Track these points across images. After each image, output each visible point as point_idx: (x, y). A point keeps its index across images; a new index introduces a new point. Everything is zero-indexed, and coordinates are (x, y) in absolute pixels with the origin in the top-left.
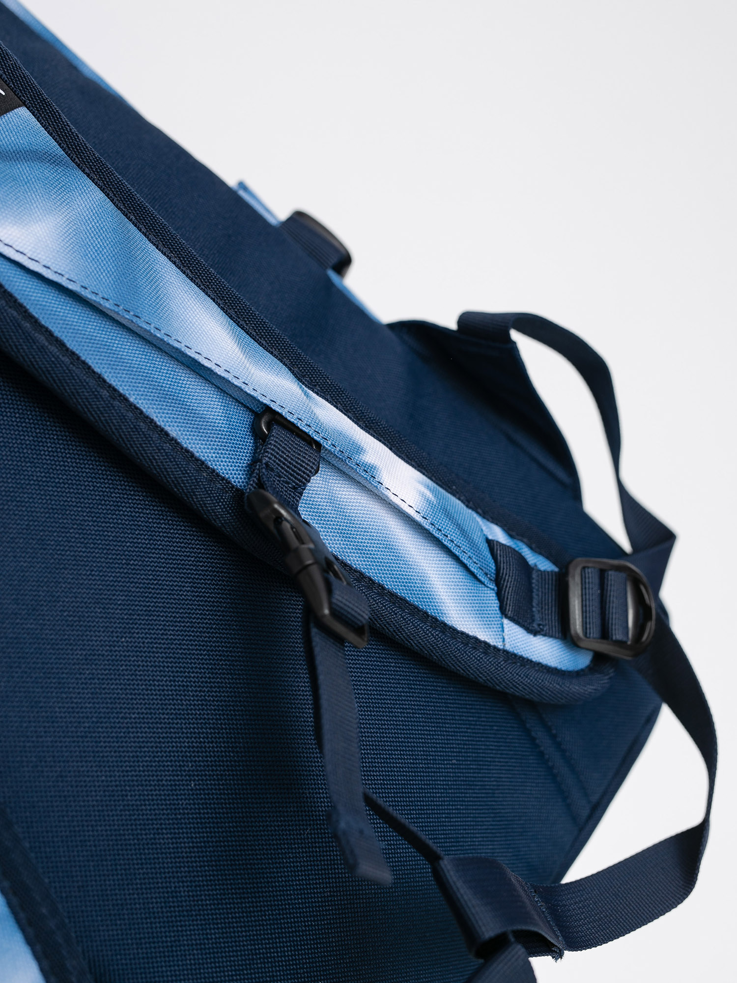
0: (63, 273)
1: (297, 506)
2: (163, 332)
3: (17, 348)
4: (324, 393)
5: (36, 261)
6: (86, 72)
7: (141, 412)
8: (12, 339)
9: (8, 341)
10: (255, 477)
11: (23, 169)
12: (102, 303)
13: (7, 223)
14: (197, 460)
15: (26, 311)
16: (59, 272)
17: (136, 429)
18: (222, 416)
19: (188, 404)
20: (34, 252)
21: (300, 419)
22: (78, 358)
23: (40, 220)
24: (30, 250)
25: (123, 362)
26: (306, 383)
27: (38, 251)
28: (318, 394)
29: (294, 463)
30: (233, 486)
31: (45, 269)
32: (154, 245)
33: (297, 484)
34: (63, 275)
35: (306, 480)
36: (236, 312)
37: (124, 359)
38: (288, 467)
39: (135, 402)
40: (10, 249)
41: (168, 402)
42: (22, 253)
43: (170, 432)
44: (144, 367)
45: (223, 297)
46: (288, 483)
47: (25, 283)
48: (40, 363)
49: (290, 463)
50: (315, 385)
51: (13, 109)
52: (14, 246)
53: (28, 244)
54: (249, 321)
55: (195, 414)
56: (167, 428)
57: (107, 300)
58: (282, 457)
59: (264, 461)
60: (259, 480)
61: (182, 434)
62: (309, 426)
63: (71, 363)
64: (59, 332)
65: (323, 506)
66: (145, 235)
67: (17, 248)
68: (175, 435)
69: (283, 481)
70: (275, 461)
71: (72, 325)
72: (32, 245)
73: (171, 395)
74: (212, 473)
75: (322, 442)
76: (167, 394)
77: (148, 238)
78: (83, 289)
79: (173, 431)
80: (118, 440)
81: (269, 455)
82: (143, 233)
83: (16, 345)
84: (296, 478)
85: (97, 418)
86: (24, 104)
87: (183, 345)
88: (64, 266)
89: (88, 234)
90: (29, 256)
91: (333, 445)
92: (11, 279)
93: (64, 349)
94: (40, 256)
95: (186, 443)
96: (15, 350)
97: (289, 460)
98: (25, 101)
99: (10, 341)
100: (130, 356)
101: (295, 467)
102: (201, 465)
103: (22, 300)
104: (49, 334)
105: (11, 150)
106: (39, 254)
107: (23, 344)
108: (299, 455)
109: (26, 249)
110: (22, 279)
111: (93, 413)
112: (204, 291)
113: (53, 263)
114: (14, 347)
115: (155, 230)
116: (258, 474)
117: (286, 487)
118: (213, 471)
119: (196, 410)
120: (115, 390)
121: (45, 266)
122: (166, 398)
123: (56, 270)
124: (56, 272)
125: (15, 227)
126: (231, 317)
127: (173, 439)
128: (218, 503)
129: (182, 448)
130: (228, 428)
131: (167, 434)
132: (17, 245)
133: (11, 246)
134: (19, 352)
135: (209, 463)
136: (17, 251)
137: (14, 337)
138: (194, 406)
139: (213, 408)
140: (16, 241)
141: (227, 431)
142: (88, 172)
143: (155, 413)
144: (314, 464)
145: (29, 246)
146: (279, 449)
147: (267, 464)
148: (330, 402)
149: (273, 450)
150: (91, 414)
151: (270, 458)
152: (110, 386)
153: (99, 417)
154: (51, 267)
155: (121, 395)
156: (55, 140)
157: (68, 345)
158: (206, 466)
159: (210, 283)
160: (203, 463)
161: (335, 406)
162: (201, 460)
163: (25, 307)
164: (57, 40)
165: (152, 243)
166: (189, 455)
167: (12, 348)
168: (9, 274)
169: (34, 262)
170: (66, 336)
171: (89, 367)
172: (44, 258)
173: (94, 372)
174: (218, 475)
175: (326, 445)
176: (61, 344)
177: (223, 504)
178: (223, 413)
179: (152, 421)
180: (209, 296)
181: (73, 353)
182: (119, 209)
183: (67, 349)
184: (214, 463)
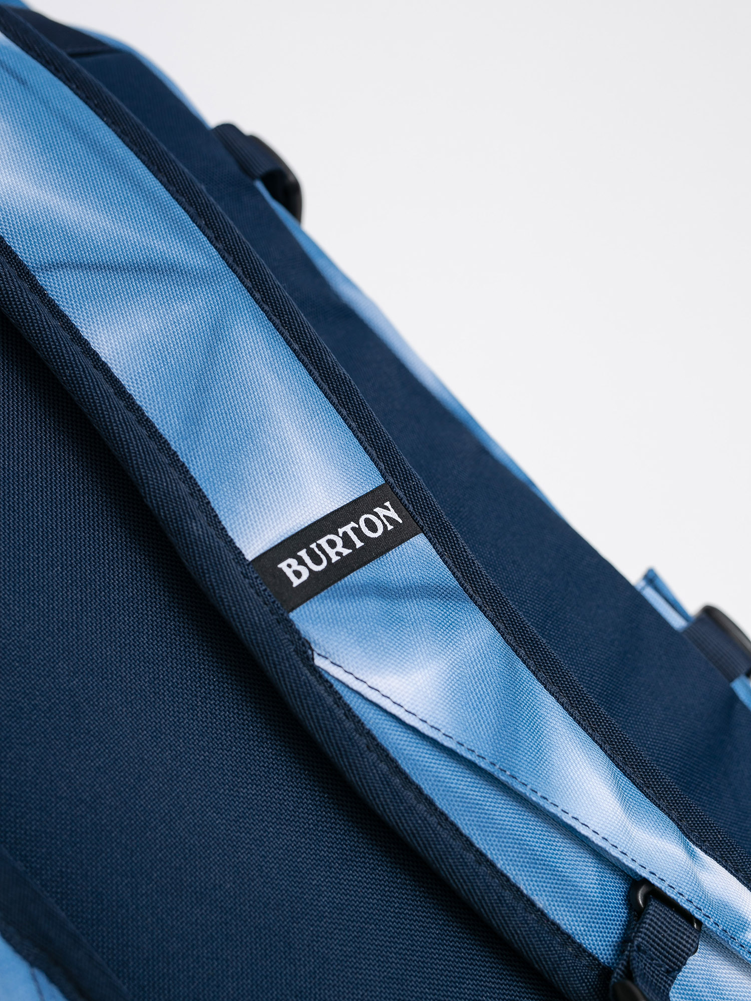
0: (439, 727)
1: (668, 991)
2: (539, 794)
3: (383, 807)
4: (713, 850)
5: (414, 714)
6: (497, 453)
7: (508, 879)
8: (379, 797)
9: (375, 800)
10: (625, 960)
11: (412, 609)
12: (477, 762)
13: (387, 672)
14: (563, 933)
15: (397, 767)
16: (436, 726)
17: (500, 900)
18: (595, 884)
19: (559, 869)
20: (412, 704)
21: (681, 894)
22: (447, 819)
23: (422, 666)
24: (408, 702)
25: (495, 823)
26: (694, 839)
27: (417, 703)
28: (706, 853)
29: (670, 944)
30: (600, 964)
31: (421, 722)
32: (543, 684)
33: (671, 967)
34: (439, 730)
35: (681, 963)
36: (624, 758)
37: (497, 820)
38: (663, 948)
39: (503, 868)
40: (388, 700)
41: (538, 868)
42: (399, 705)
43: (538, 903)
44: (516, 829)
45: (612, 741)
46: (661, 966)
47: (399, 735)
48: (405, 825)
49: (665, 944)
50: (705, 841)
51: (409, 539)
52: (391, 698)
53: (407, 695)
54: (638, 769)
55: (566, 881)
56: (535, 898)
57: (484, 758)
58: (656, 936)
59: (636, 943)
60: (628, 962)
61: (550, 905)
62: (691, 902)
63: (439, 824)
64: (430, 789)
65: (699, 987)
66: (534, 674)
67: (395, 700)
68: (541, 906)
69: (655, 964)
70: (648, 942)
71: (444, 782)
72: (411, 696)
73: (542, 860)
74: (578, 948)
75: (703, 920)
76: (538, 859)
77: (536, 677)
78: (458, 746)
79: (541, 902)
80: (480, 909)
81: (643, 935)
82: (532, 671)
83: (382, 804)
84: (670, 960)
85: (460, 886)
86: (422, 530)
87: (559, 809)
88: (442, 719)
89: (472, 678)
90: (406, 708)
91: (716, 924)
92: (386, 730)
93: (433, 808)
94: (418, 708)
95: (553, 914)
96: (381, 809)
97: (665, 940)
98: (423, 527)
99: (377, 800)
100: (503, 816)
101: (670, 948)
102: (568, 939)
103: (393, 753)
104: (419, 791)
105: (402, 586)
106: (417, 706)
107: (389, 803)
108: (677, 934)
109: (404, 700)
110: (397, 731)
111: (456, 880)
112: (591, 736)
113: (430, 716)
114: (380, 806)
115: (545, 666)
116: (628, 957)
117: (658, 971)
118: (580, 945)
119: (568, 877)
120: (482, 854)
121: (421, 720)
122: (536, 864)
123: (432, 724)
124: (432, 727)
125: (395, 676)
126: (618, 766)
127: (539, 910)
128: (581, 984)
129: (548, 920)
130: (602, 897)
131: (533, 904)
132: (395, 697)
133: (389, 698)
134: (385, 811)
135: (577, 937)
136: (395, 703)
137: (381, 796)
138: (566, 872)
139: (587, 874)
140: (395, 692)
141: (600, 902)
142: (480, 603)
143: (523, 880)
144: (692, 945)
145: (407, 697)
146: (654, 928)
147: (639, 947)
148: (719, 862)
149: (648, 929)
150: (454, 881)
151: (643, 939)
152: (477, 850)
153: (462, 885)
154: (428, 721)
155: (488, 860)
156: (450, 569)
157: (437, 803)
158: (572, 940)
159: (599, 725)
160: (569, 937)
161: (724, 867)
162: (567, 934)
163: (396, 762)
164: (471, 418)
165: (541, 682)
166: (556, 929)
167: (378, 807)
168: (384, 726)
169: (411, 715)
170: (436, 795)
171: (457, 829)
172: (422, 710)
173: (461, 834)
174: (585, 950)
175: (708, 923)
176: (430, 802)
177: (586, 985)
178: (597, 880)
179: (518, 889)
180: (596, 742)
181: (442, 814)
182: (509, 644)
183: (436, 809)
184: (581, 937)
